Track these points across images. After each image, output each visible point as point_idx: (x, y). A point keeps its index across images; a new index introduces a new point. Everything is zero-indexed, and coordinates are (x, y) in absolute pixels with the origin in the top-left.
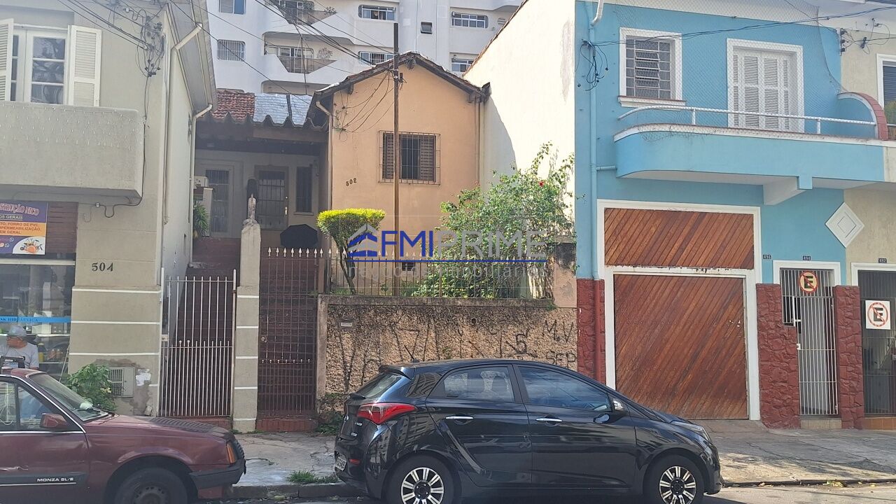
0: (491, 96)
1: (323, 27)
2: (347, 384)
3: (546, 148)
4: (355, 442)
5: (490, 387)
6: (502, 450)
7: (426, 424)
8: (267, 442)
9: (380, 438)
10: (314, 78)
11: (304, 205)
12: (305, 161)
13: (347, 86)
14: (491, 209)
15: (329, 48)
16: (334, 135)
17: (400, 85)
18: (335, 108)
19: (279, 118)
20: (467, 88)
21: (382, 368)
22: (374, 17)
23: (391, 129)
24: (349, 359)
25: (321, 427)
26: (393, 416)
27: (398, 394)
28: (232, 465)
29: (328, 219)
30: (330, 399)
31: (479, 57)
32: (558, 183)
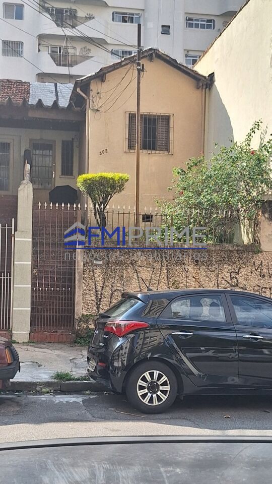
0: (215, 83)
1: (84, 30)
2: (98, 308)
3: (257, 125)
4: (103, 350)
5: (207, 312)
6: (217, 359)
7: (157, 337)
8: (37, 349)
9: (121, 347)
10: (75, 70)
11: (67, 171)
12: (67, 136)
13: (101, 76)
14: (213, 173)
15: (89, 46)
16: (90, 114)
17: (142, 73)
18: (92, 93)
19: (48, 102)
20: (196, 77)
21: (123, 295)
22: (124, 21)
23: (134, 110)
24: (99, 288)
25: (78, 339)
26: (133, 331)
27: (137, 314)
28: (9, 364)
29: (85, 181)
30: (85, 319)
31: (205, 52)
32: (266, 153)
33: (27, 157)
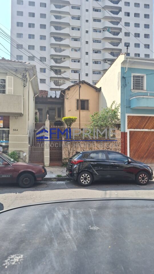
0: (102, 90)
1: (63, 75)
2: (69, 156)
3: (114, 102)
4: (71, 168)
5: (101, 156)
6: (104, 170)
7: (86, 164)
8: (52, 168)
9: (76, 167)
10: (61, 87)
11: (59, 116)
12: (59, 106)
13: (69, 89)
14: (101, 116)
15: (65, 80)
16: (66, 100)
17: (80, 88)
18: (66, 94)
19: (53, 96)
20: (96, 89)
21: (76, 152)
22: (75, 73)
23: (78, 98)
24: (69, 150)
25: (63, 165)
26: (79, 163)
27: (80, 158)
28: (44, 173)
29: (65, 119)
30: (65, 159)
31: (98, 81)
32: (117, 110)
33: (48, 112)
